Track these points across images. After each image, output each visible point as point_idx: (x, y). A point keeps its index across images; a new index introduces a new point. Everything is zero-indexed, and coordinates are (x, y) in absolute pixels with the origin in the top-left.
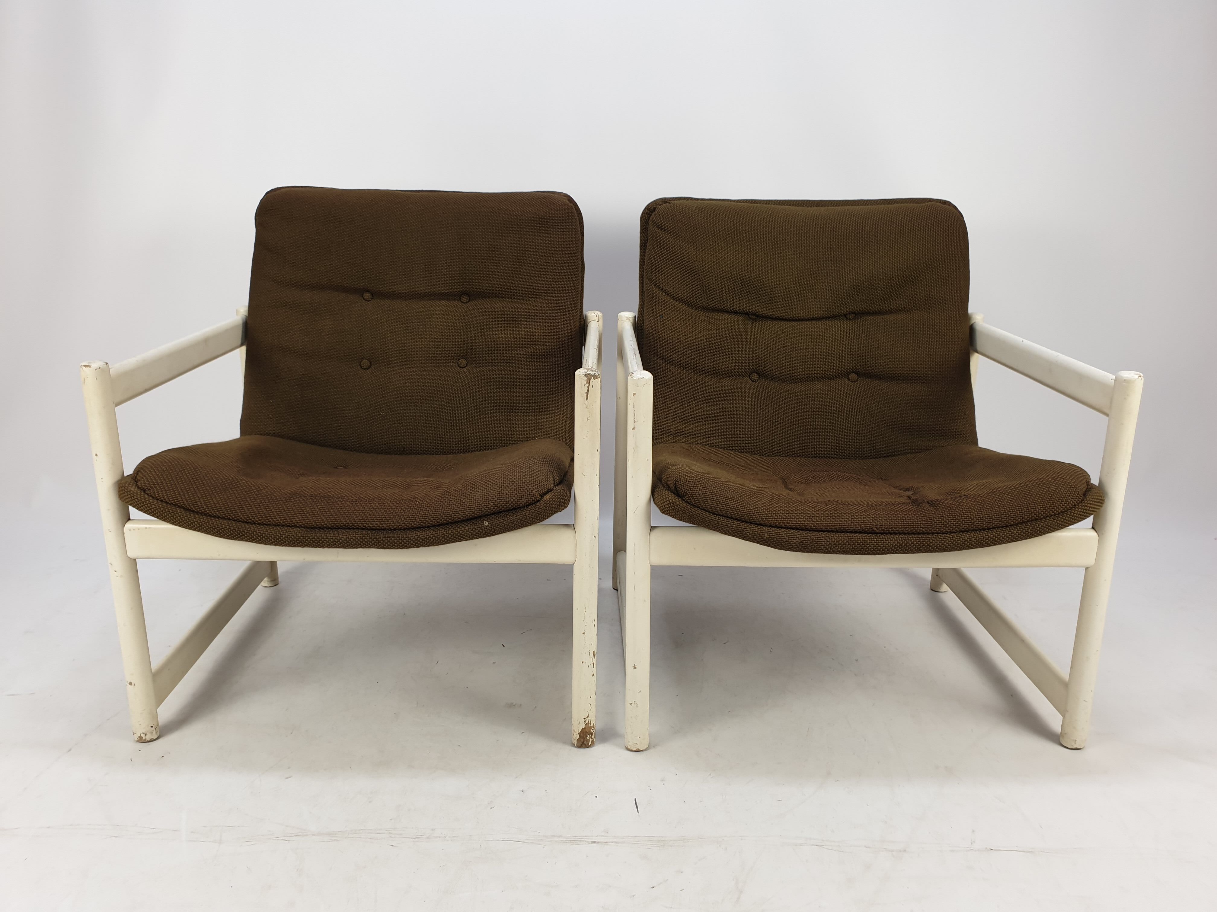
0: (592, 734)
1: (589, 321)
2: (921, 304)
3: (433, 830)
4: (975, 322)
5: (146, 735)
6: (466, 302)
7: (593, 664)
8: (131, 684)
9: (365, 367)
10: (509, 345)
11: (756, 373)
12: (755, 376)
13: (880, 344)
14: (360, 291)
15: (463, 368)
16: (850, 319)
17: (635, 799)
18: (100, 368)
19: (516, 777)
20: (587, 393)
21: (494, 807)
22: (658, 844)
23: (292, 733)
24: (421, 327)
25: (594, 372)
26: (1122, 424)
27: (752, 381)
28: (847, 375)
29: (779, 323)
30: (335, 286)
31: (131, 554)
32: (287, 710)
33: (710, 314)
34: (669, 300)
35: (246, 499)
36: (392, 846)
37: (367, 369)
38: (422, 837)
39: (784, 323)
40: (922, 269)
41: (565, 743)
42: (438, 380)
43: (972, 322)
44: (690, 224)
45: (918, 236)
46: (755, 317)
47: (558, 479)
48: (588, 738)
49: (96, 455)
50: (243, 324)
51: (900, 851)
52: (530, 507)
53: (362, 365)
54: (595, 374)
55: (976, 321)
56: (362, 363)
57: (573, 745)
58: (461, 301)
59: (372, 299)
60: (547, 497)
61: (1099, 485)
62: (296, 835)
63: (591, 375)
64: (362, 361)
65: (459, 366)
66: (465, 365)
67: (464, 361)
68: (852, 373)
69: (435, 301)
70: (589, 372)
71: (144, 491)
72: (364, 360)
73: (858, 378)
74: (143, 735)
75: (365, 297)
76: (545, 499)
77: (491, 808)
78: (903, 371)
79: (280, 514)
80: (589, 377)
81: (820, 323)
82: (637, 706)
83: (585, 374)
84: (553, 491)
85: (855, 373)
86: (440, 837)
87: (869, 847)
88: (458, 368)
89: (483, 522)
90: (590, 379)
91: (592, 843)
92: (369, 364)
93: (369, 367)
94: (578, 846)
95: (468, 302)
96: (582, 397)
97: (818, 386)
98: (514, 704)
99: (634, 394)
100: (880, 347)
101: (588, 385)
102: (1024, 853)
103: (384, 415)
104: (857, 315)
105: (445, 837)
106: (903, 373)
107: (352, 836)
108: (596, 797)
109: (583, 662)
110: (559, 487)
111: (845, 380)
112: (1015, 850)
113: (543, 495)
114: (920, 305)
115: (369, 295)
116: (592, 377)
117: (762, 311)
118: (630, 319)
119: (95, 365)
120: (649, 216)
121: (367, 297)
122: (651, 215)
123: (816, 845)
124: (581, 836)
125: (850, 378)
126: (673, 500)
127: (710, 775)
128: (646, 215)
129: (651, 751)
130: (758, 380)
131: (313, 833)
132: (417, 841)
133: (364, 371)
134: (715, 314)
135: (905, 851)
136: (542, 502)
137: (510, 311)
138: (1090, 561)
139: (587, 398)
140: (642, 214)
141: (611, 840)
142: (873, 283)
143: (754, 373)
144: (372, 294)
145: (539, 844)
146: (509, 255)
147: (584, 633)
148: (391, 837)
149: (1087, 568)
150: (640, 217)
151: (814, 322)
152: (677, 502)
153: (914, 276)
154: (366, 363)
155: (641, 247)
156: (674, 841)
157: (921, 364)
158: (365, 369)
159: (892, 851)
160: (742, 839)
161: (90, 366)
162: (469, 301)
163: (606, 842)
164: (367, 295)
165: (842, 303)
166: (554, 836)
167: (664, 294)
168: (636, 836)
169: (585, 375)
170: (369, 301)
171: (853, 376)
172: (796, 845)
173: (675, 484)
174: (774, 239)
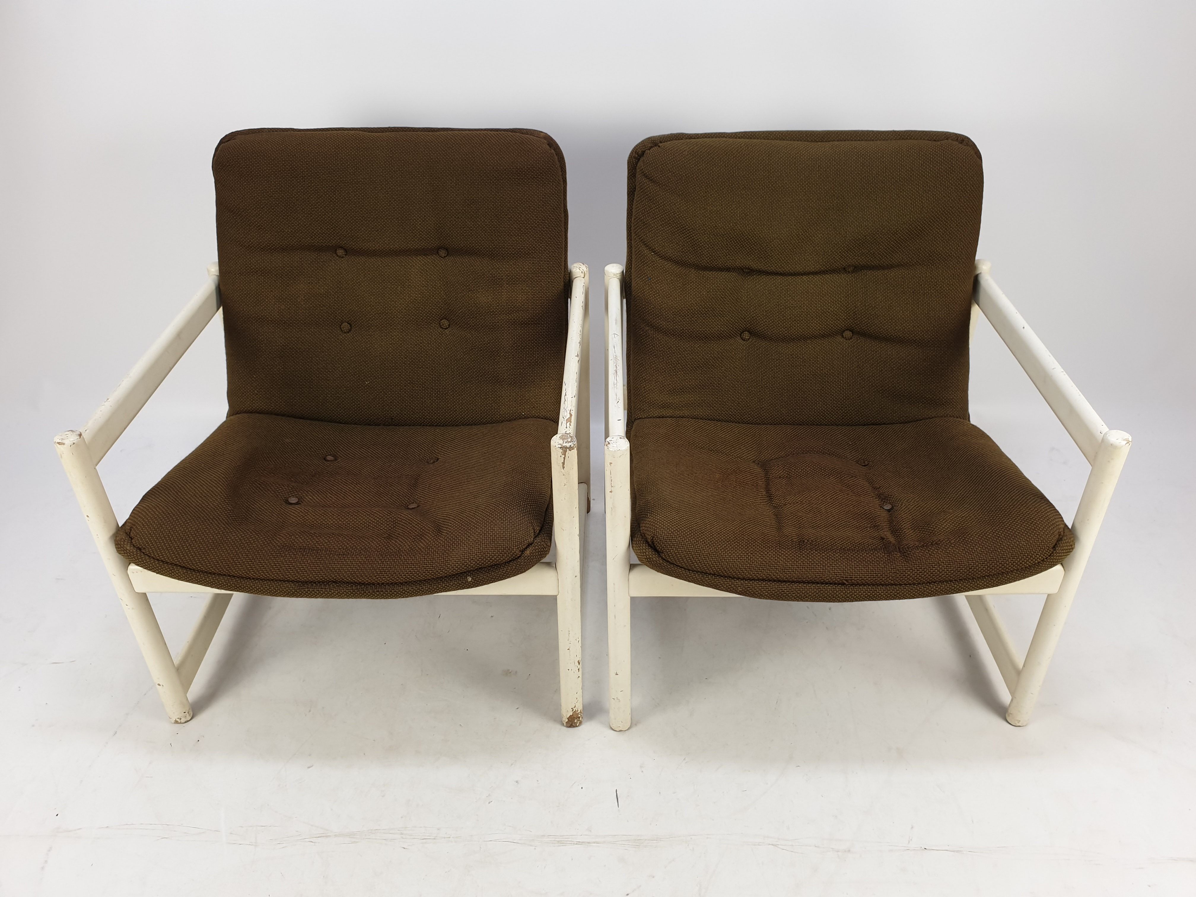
0: (579, 718)
1: (574, 277)
2: (925, 259)
3: (439, 829)
4: (980, 273)
5: (180, 719)
6: (445, 257)
7: (579, 669)
8: (159, 685)
9: (346, 331)
10: (491, 311)
11: (748, 332)
12: (746, 335)
13: (877, 303)
14: (334, 249)
15: (446, 329)
16: (849, 272)
17: (616, 790)
18: (74, 443)
19: (512, 765)
20: (563, 463)
21: (491, 801)
22: (634, 844)
23: (310, 711)
24: (399, 287)
25: (570, 444)
26: (1102, 483)
27: (742, 340)
28: (841, 333)
29: (774, 278)
30: (306, 246)
31: (139, 589)
32: (304, 681)
33: (701, 272)
34: (657, 260)
35: (238, 555)
36: (404, 848)
37: (348, 332)
38: (428, 837)
39: (779, 279)
40: (929, 223)
41: (555, 721)
42: (421, 345)
43: (978, 272)
44: (681, 173)
45: (929, 185)
46: (748, 272)
47: (538, 529)
48: (576, 721)
49: (88, 516)
50: (216, 288)
51: (845, 851)
52: (511, 563)
53: (342, 329)
54: (570, 446)
55: (982, 272)
56: (342, 327)
57: (563, 725)
58: (439, 255)
59: (346, 255)
60: (528, 552)
61: (1072, 527)
62: (321, 835)
63: (566, 448)
64: (342, 324)
65: (441, 327)
66: (448, 326)
67: (446, 322)
68: (847, 330)
69: (412, 257)
70: (565, 444)
71: (140, 549)
72: (344, 324)
73: (852, 336)
74: (177, 720)
75: (338, 254)
76: (526, 555)
77: (489, 803)
78: (899, 334)
79: (272, 570)
80: (564, 449)
81: (817, 278)
82: (619, 701)
83: (560, 446)
84: (533, 545)
85: (850, 331)
86: (444, 838)
87: (818, 847)
88: (441, 329)
89: (467, 578)
90: (565, 452)
91: (579, 843)
92: (350, 327)
93: (350, 330)
94: (564, 847)
95: (446, 256)
96: (559, 466)
97: (810, 347)
98: (510, 671)
99: (611, 463)
100: (877, 306)
101: (564, 456)
102: (953, 853)
103: (369, 383)
104: (857, 268)
105: (449, 838)
106: (899, 336)
107: (369, 837)
108: (582, 788)
109: (569, 670)
110: (538, 540)
111: (839, 339)
112: (946, 849)
113: (523, 551)
114: (923, 260)
115: (343, 251)
116: (568, 450)
117: (754, 265)
118: (617, 275)
119: (68, 442)
120: (637, 161)
121: (341, 254)
122: (639, 160)
123: (772, 845)
124: (567, 836)
125: (844, 336)
126: (650, 556)
127: (684, 759)
128: (634, 160)
129: (634, 729)
130: (749, 339)
131: (335, 834)
132: (425, 843)
133: (345, 334)
134: (706, 273)
135: (849, 851)
136: (522, 558)
137: (491, 272)
138: (1054, 590)
139: (564, 468)
140: (629, 158)
141: (594, 840)
142: (875, 237)
143: (745, 331)
144: (346, 250)
145: (531, 846)
146: (486, 210)
147: (569, 649)
148: (403, 838)
149: (1049, 595)
150: (627, 159)
151: (811, 277)
152: (654, 559)
153: (920, 230)
154: (346, 326)
155: (628, 194)
156: (649, 840)
157: (918, 327)
158: (345, 333)
159: (838, 851)
160: (707, 838)
161: (64, 444)
162: (448, 255)
163: (589, 843)
164: (341, 251)
165: (841, 257)
166: (544, 836)
167: (653, 253)
168: (615, 835)
169: (561, 448)
170: (343, 257)
171: (848, 334)
172: (755, 845)
173: (653, 539)
174: (772, 185)
